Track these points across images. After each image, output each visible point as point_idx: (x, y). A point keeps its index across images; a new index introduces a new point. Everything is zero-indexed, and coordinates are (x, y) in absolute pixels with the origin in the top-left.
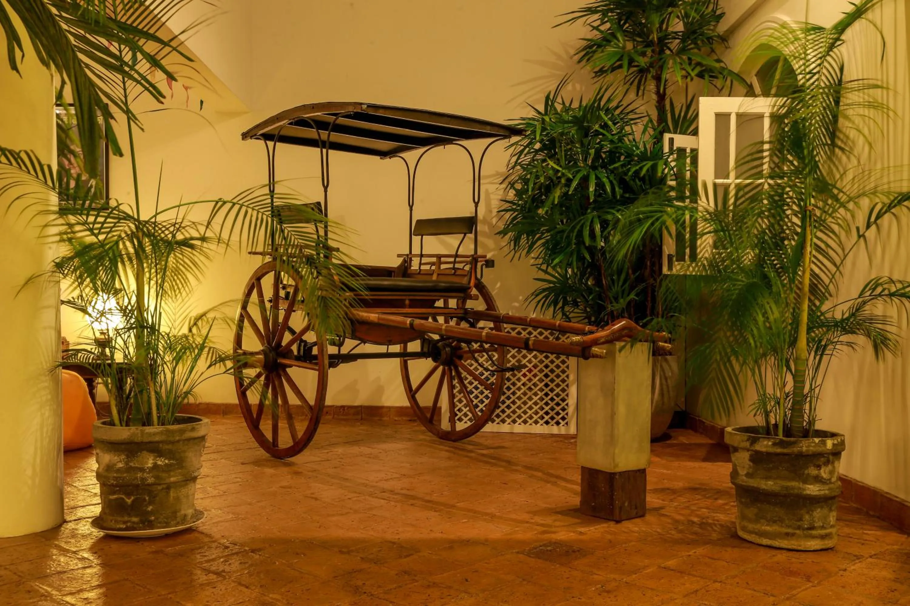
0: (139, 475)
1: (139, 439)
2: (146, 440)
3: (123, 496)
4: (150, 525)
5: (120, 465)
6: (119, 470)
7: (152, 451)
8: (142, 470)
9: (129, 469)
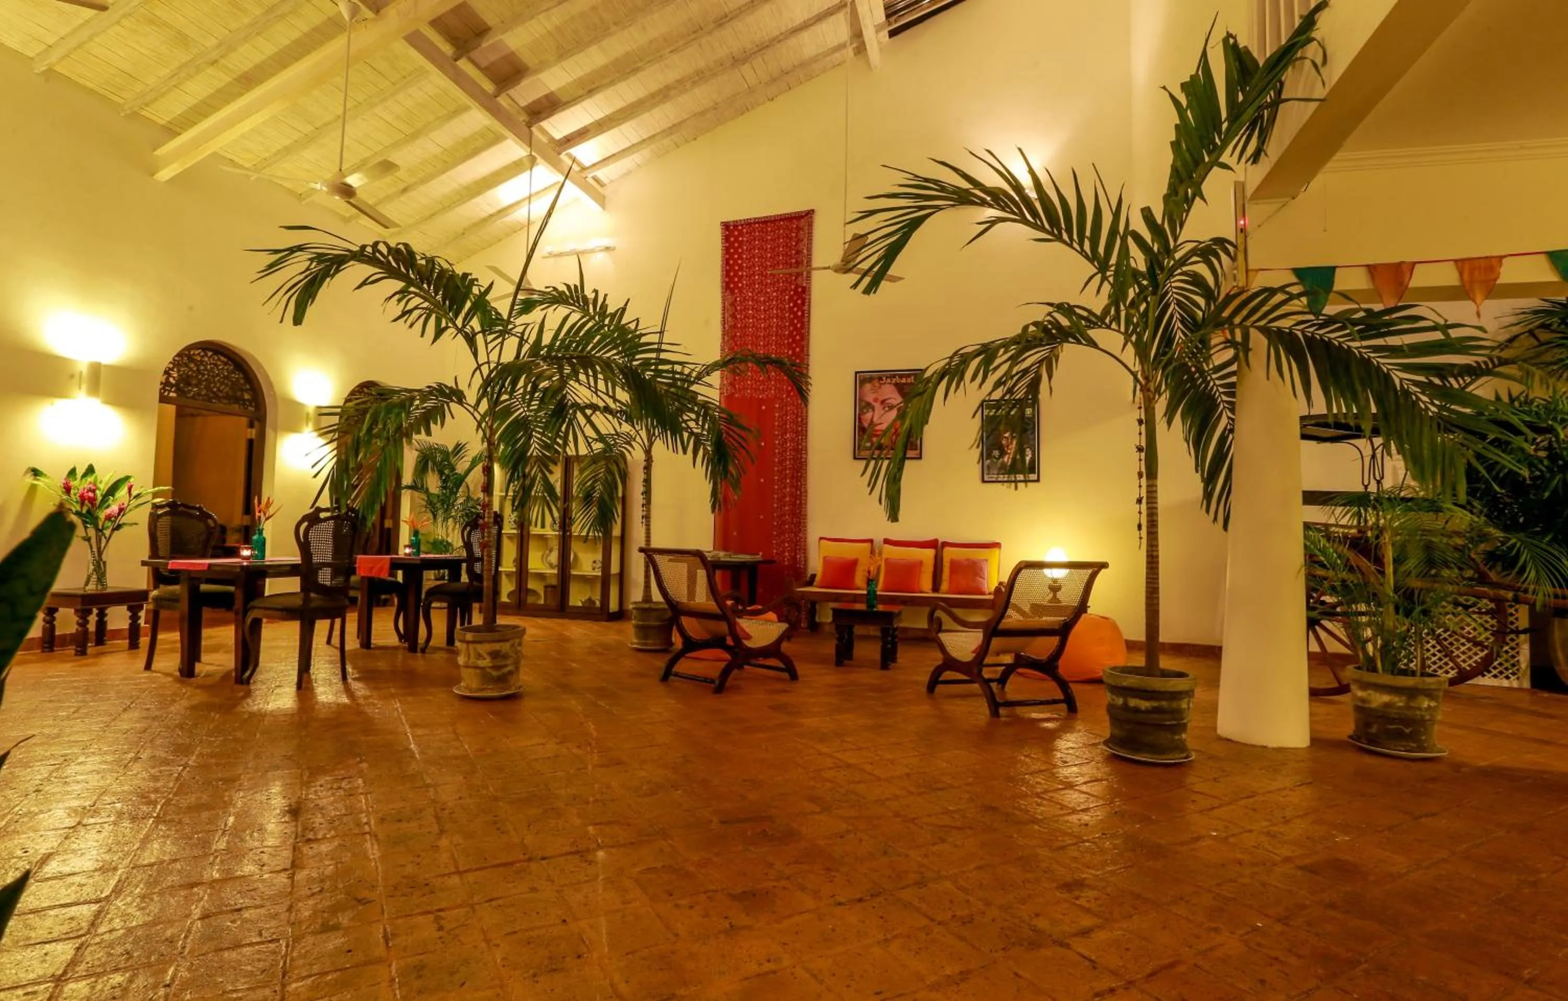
0: (1418, 712)
1: (1420, 686)
2: (1426, 687)
3: (1401, 727)
4: (1424, 750)
5: (1401, 704)
6: (1399, 708)
7: (1427, 696)
8: (1420, 709)
9: (1409, 708)
